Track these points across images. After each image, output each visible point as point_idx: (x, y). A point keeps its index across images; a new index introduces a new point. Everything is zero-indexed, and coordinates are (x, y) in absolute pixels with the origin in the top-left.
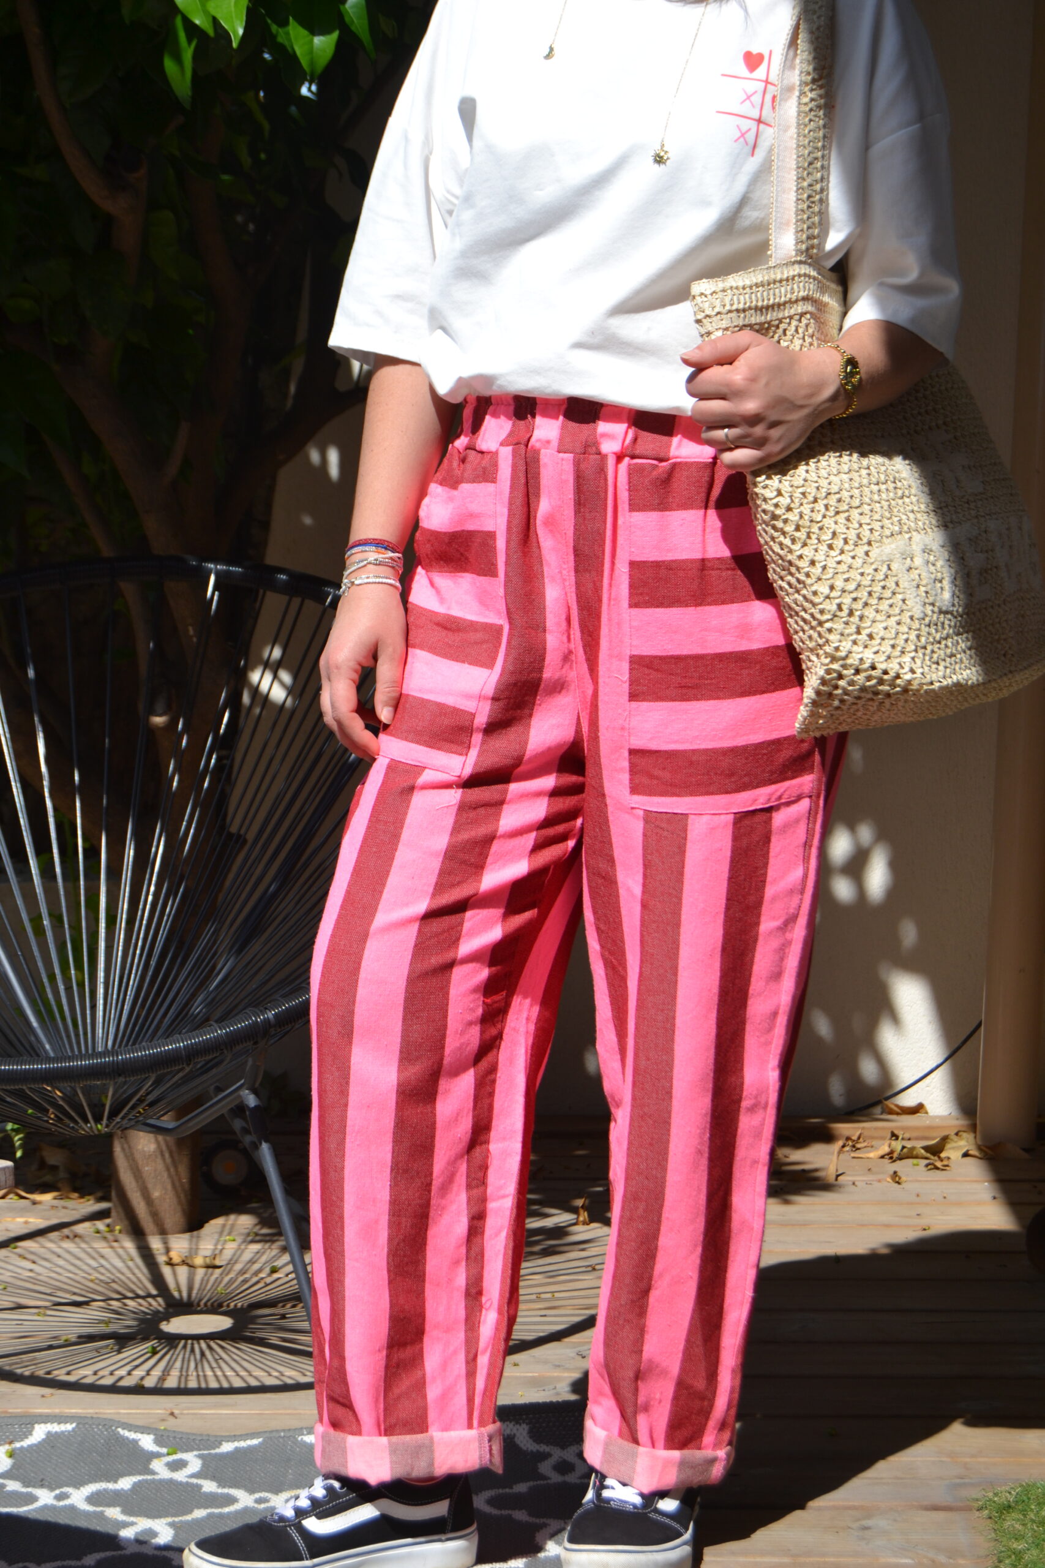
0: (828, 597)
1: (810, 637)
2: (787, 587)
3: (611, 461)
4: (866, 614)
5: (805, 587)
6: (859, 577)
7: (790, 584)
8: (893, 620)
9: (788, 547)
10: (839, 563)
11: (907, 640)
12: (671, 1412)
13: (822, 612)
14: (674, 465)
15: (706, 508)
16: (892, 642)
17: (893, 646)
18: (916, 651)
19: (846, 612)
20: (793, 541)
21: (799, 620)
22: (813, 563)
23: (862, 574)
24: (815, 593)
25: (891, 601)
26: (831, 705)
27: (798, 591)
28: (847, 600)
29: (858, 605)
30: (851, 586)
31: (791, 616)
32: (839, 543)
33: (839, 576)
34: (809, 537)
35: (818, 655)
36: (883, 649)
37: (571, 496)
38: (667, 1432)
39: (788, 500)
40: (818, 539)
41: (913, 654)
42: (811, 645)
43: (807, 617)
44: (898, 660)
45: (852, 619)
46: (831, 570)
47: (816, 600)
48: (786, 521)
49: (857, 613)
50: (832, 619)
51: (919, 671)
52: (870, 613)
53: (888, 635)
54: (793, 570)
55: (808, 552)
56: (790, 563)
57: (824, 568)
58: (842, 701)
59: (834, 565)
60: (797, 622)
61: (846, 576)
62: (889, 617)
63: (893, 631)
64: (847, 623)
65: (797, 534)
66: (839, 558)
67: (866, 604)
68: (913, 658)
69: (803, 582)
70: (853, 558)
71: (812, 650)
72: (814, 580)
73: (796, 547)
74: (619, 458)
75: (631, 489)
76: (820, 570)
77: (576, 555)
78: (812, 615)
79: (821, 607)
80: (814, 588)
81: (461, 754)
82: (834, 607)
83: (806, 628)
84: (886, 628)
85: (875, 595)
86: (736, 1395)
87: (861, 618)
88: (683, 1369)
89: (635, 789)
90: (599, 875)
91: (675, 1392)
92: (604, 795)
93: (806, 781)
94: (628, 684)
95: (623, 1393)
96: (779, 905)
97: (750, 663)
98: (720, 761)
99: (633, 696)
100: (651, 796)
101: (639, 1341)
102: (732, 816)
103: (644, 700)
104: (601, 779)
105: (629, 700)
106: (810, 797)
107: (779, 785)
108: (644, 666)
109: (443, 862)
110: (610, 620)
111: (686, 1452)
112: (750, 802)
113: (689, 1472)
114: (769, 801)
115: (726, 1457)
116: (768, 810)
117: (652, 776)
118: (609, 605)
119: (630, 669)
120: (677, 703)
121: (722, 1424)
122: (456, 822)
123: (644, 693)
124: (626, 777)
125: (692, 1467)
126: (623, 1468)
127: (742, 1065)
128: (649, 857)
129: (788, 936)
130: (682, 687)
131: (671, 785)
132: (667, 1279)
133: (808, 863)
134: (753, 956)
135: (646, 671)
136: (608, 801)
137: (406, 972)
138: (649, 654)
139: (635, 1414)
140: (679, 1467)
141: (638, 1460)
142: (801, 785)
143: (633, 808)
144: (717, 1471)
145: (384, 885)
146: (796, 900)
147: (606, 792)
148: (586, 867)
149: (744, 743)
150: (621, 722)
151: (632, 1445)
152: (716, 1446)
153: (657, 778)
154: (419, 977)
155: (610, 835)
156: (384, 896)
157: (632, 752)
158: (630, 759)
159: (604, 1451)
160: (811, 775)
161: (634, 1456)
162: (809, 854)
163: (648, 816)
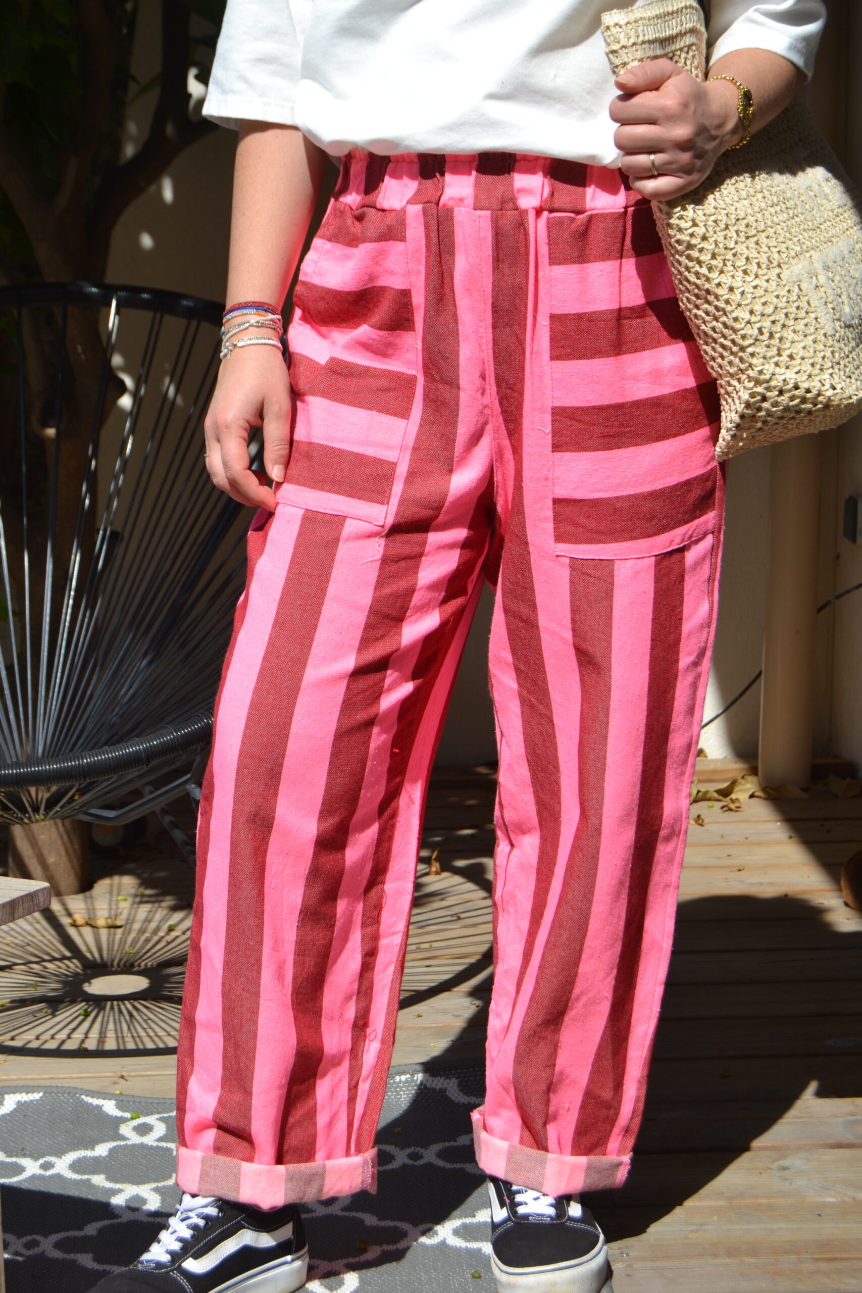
0: (749, 322)
1: (730, 363)
2: (704, 315)
3: (531, 216)
4: (785, 335)
5: (725, 314)
6: (775, 300)
7: (707, 313)
8: (810, 338)
9: (705, 276)
10: (755, 287)
11: (823, 358)
12: (578, 1120)
13: (744, 337)
14: (591, 218)
15: (621, 258)
16: (811, 361)
17: (813, 365)
18: (832, 367)
19: (767, 335)
20: (710, 269)
21: (717, 347)
22: (731, 289)
23: (777, 297)
24: (736, 319)
25: (806, 321)
26: (754, 427)
27: (716, 319)
28: (767, 324)
29: (777, 327)
30: (769, 310)
31: (707, 344)
32: (753, 268)
33: (757, 300)
34: (725, 265)
35: (739, 380)
36: (803, 368)
37: (490, 253)
38: (574, 1138)
39: (704, 230)
40: (733, 266)
41: (831, 371)
42: (732, 370)
43: (727, 343)
44: (818, 378)
45: (772, 342)
46: (749, 296)
47: (737, 326)
48: (701, 250)
49: (777, 336)
50: (754, 344)
51: (838, 387)
52: (789, 334)
53: (807, 355)
54: (711, 298)
55: (725, 279)
56: (708, 292)
57: (743, 293)
58: (765, 422)
59: (752, 290)
60: (714, 349)
61: (763, 300)
62: (805, 336)
63: (811, 350)
64: (768, 346)
65: (714, 262)
66: (754, 283)
67: (784, 326)
68: (831, 375)
69: (724, 310)
70: (767, 281)
71: (732, 376)
72: (734, 307)
73: (714, 275)
74: (539, 212)
75: (552, 242)
76: (739, 296)
77: (493, 312)
78: (733, 342)
79: (742, 332)
80: (734, 315)
81: (382, 503)
82: (756, 332)
83: (725, 354)
84: (804, 348)
85: (792, 316)
86: (641, 1105)
87: (781, 339)
88: (591, 1080)
89: (559, 538)
90: (521, 618)
91: (583, 1101)
92: (527, 543)
93: (710, 518)
94: (550, 435)
95: (535, 1105)
96: (693, 640)
97: (664, 407)
98: (641, 505)
99: (556, 447)
100: (576, 543)
101: (553, 1056)
102: (653, 559)
103: (567, 451)
104: (524, 527)
105: (553, 452)
106: (713, 533)
107: (690, 524)
108: (565, 417)
109: (368, 617)
110: (532, 373)
111: (592, 1158)
112: (668, 544)
113: (596, 1176)
114: (683, 540)
115: (629, 1161)
116: (682, 550)
117: (576, 525)
118: (531, 359)
119: (552, 421)
120: (600, 453)
121: (627, 1131)
122: (379, 577)
123: (567, 444)
124: (550, 526)
125: (598, 1172)
126: (531, 1175)
127: (663, 797)
128: (578, 603)
129: (699, 669)
130: (604, 437)
131: (596, 533)
132: (584, 1000)
133: (712, 596)
134: (674, 693)
135: (569, 422)
136: (531, 549)
137: (334, 728)
138: (571, 405)
139: (545, 1124)
140: (586, 1172)
141: (548, 1166)
142: (706, 522)
143: (558, 556)
144: (622, 1175)
145: (312, 639)
146: (705, 634)
147: (529, 540)
148: (506, 610)
149: (661, 487)
150: (544, 472)
151: (540, 1152)
152: (620, 1152)
153: (582, 526)
154: (346, 732)
155: (532, 581)
156: (313, 650)
157: (556, 501)
158: (554, 509)
159: (509, 1160)
160: (714, 512)
161: (543, 1162)
162: (713, 588)
163: (575, 563)
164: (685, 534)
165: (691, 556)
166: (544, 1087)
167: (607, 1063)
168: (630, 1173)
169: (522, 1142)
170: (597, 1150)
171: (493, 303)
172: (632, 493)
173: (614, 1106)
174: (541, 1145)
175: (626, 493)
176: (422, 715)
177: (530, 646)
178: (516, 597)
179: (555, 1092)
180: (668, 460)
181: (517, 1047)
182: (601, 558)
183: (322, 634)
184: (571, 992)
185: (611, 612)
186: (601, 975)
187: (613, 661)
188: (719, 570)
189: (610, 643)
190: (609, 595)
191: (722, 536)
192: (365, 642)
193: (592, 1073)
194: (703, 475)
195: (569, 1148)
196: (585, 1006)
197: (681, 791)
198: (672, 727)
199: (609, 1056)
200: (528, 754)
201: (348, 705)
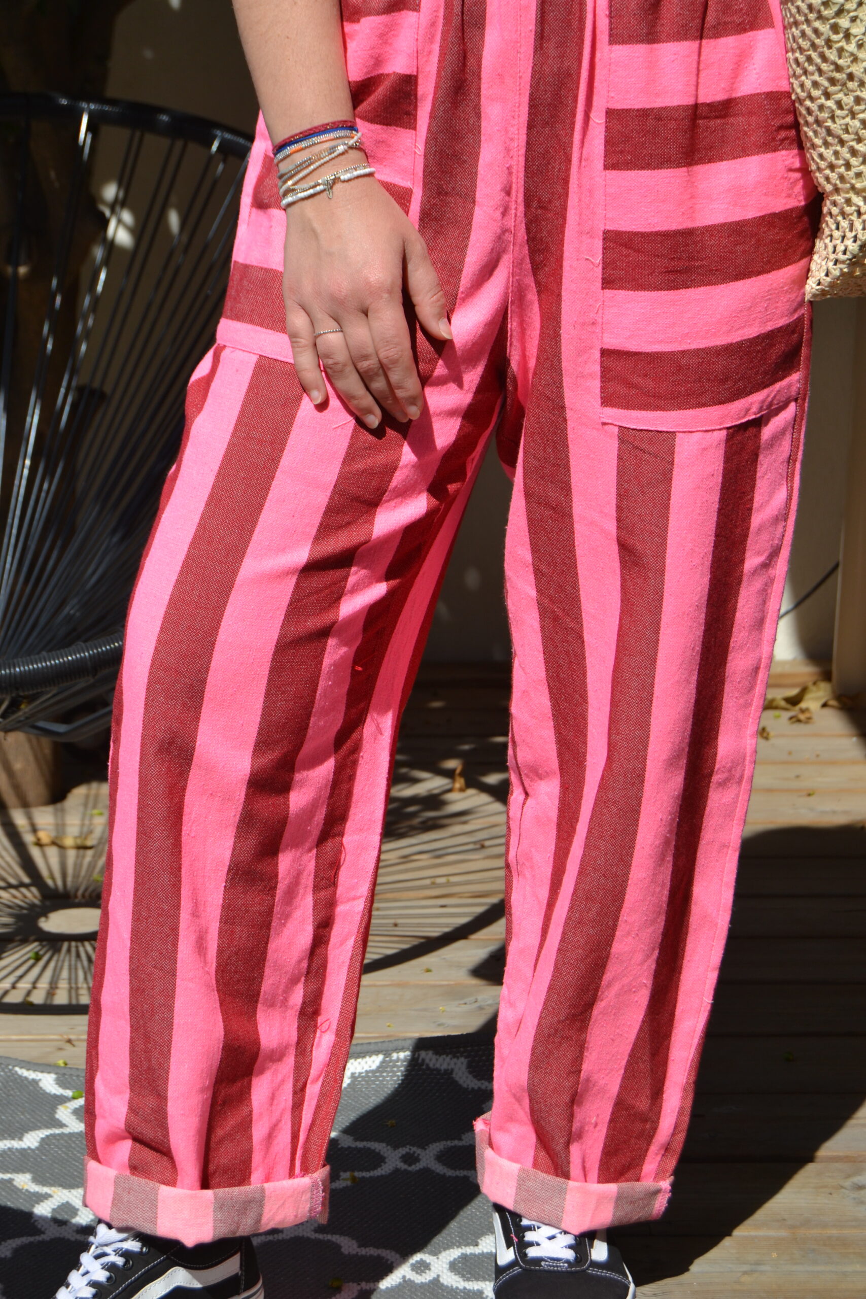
12: (606, 1137)
15: (701, 38)
38: (600, 1161)
75: (614, 14)
88: (623, 1087)
89: (607, 400)
90: (547, 505)
91: (612, 1114)
92: (563, 407)
93: (794, 380)
94: (600, 267)
95: (555, 1120)
96: (765, 536)
97: (745, 236)
98: (713, 363)
99: (608, 283)
100: (628, 409)
101: (578, 1060)
102: (724, 432)
103: (621, 288)
104: (560, 387)
105: (603, 288)
106: (796, 400)
107: (771, 388)
108: (621, 245)
109: (331, 498)
110: (580, 186)
111: (624, 1185)
112: (743, 413)
113: (628, 1208)
114: (761, 409)
115: (670, 1188)
116: (758, 423)
117: (629, 385)
118: (579, 167)
119: (604, 248)
120: (663, 293)
121: (667, 1148)
122: (350, 446)
123: (621, 279)
124: (596, 384)
125: (631, 1202)
126: (547, 1208)
127: (717, 732)
128: (626, 486)
129: (771, 572)
130: (669, 272)
131: (654, 396)
132: (616, 988)
133: (792, 481)
134: (736, 602)
135: (625, 251)
136: (569, 414)
137: (275, 636)
138: (628, 229)
139: (568, 1144)
140: (616, 1203)
141: (568, 1197)
142: (790, 386)
143: (604, 424)
144: (660, 1205)
145: (255, 523)
146: (780, 529)
147: (567, 404)
148: (528, 495)
149: (739, 339)
150: (592, 315)
151: (558, 1179)
152: (658, 1176)
153: (636, 387)
154: (291, 643)
155: (568, 457)
156: (255, 537)
157: (605, 353)
158: (602, 362)
159: (519, 1188)
160: (798, 373)
161: (563, 1192)
162: (794, 470)
163: (626, 435)
164: (763, 401)
165: (767, 432)
166: (566, 1098)
167: (644, 1066)
168: (670, 1201)
169: (535, 1165)
170: (629, 1175)
171: (531, 95)
172: (702, 346)
173: (651, 1118)
174: (561, 1170)
175: (694, 346)
176: (396, 623)
177: (558, 541)
178: (542, 478)
179: (580, 1104)
180: (749, 304)
181: (533, 1049)
182: (659, 429)
183: (269, 518)
184: (601, 978)
185: (669, 499)
186: (639, 957)
187: (668, 561)
188: (801, 448)
189: (665, 539)
190: (667, 477)
191: (806, 405)
192: (325, 530)
193: (624, 1078)
194: (788, 325)
195: (594, 1173)
196: (618, 995)
197: (746, 727)
198: (732, 645)
199: (646, 1058)
200: (549, 678)
201: (295, 608)
